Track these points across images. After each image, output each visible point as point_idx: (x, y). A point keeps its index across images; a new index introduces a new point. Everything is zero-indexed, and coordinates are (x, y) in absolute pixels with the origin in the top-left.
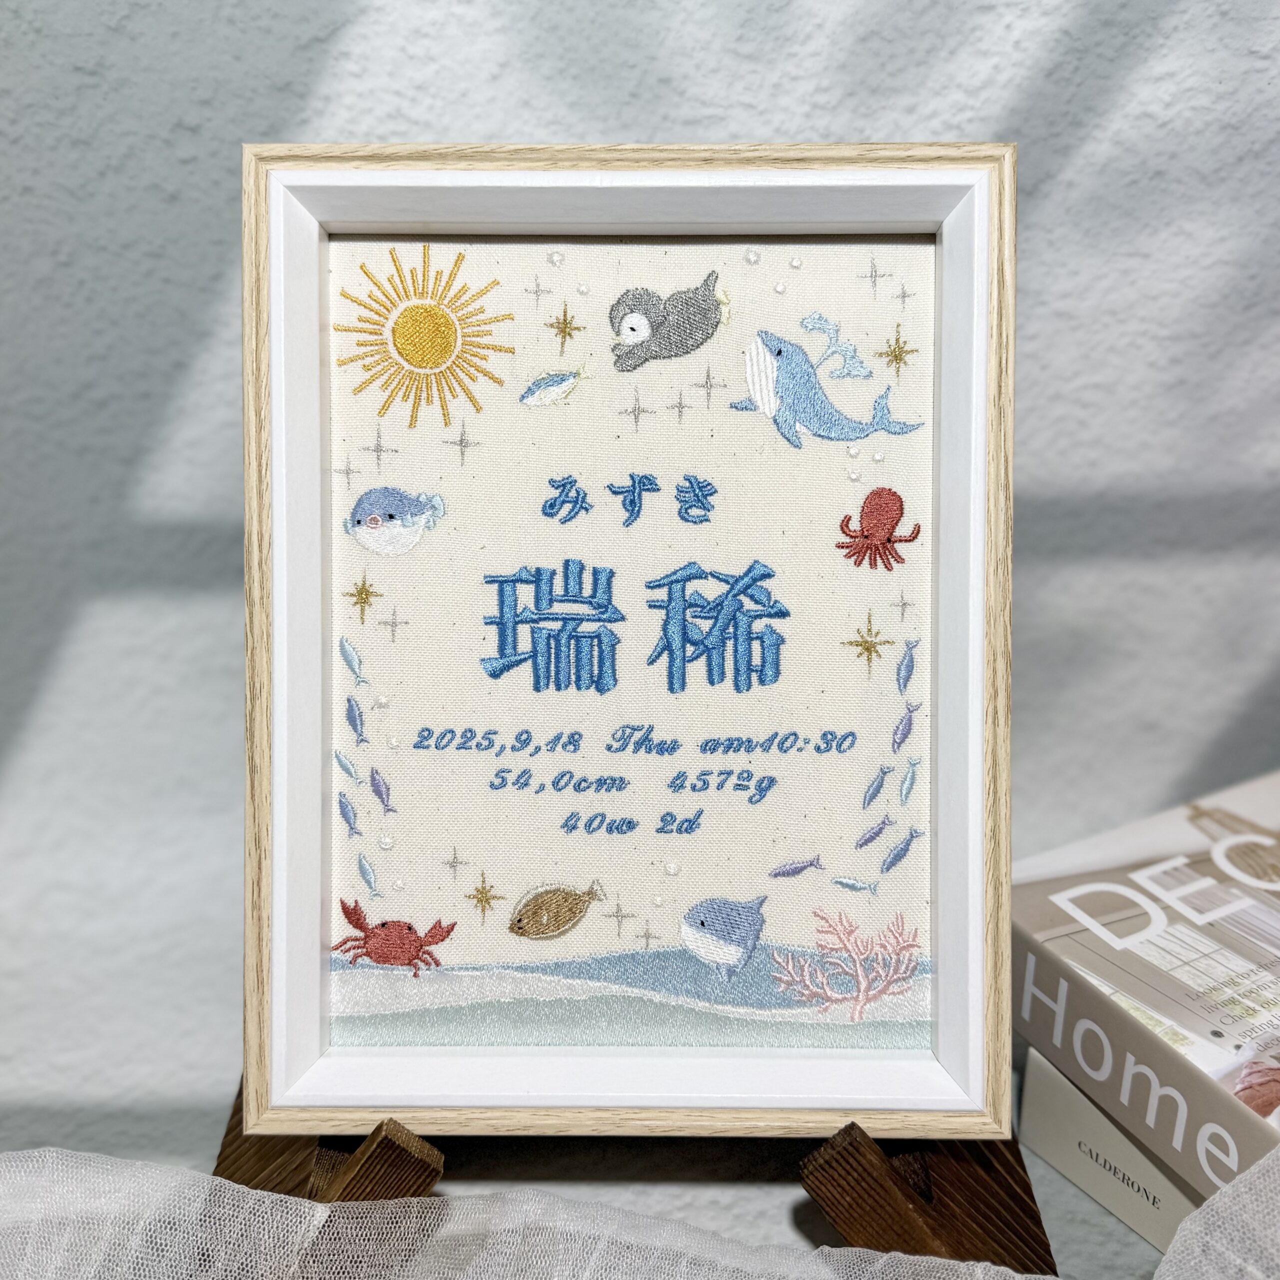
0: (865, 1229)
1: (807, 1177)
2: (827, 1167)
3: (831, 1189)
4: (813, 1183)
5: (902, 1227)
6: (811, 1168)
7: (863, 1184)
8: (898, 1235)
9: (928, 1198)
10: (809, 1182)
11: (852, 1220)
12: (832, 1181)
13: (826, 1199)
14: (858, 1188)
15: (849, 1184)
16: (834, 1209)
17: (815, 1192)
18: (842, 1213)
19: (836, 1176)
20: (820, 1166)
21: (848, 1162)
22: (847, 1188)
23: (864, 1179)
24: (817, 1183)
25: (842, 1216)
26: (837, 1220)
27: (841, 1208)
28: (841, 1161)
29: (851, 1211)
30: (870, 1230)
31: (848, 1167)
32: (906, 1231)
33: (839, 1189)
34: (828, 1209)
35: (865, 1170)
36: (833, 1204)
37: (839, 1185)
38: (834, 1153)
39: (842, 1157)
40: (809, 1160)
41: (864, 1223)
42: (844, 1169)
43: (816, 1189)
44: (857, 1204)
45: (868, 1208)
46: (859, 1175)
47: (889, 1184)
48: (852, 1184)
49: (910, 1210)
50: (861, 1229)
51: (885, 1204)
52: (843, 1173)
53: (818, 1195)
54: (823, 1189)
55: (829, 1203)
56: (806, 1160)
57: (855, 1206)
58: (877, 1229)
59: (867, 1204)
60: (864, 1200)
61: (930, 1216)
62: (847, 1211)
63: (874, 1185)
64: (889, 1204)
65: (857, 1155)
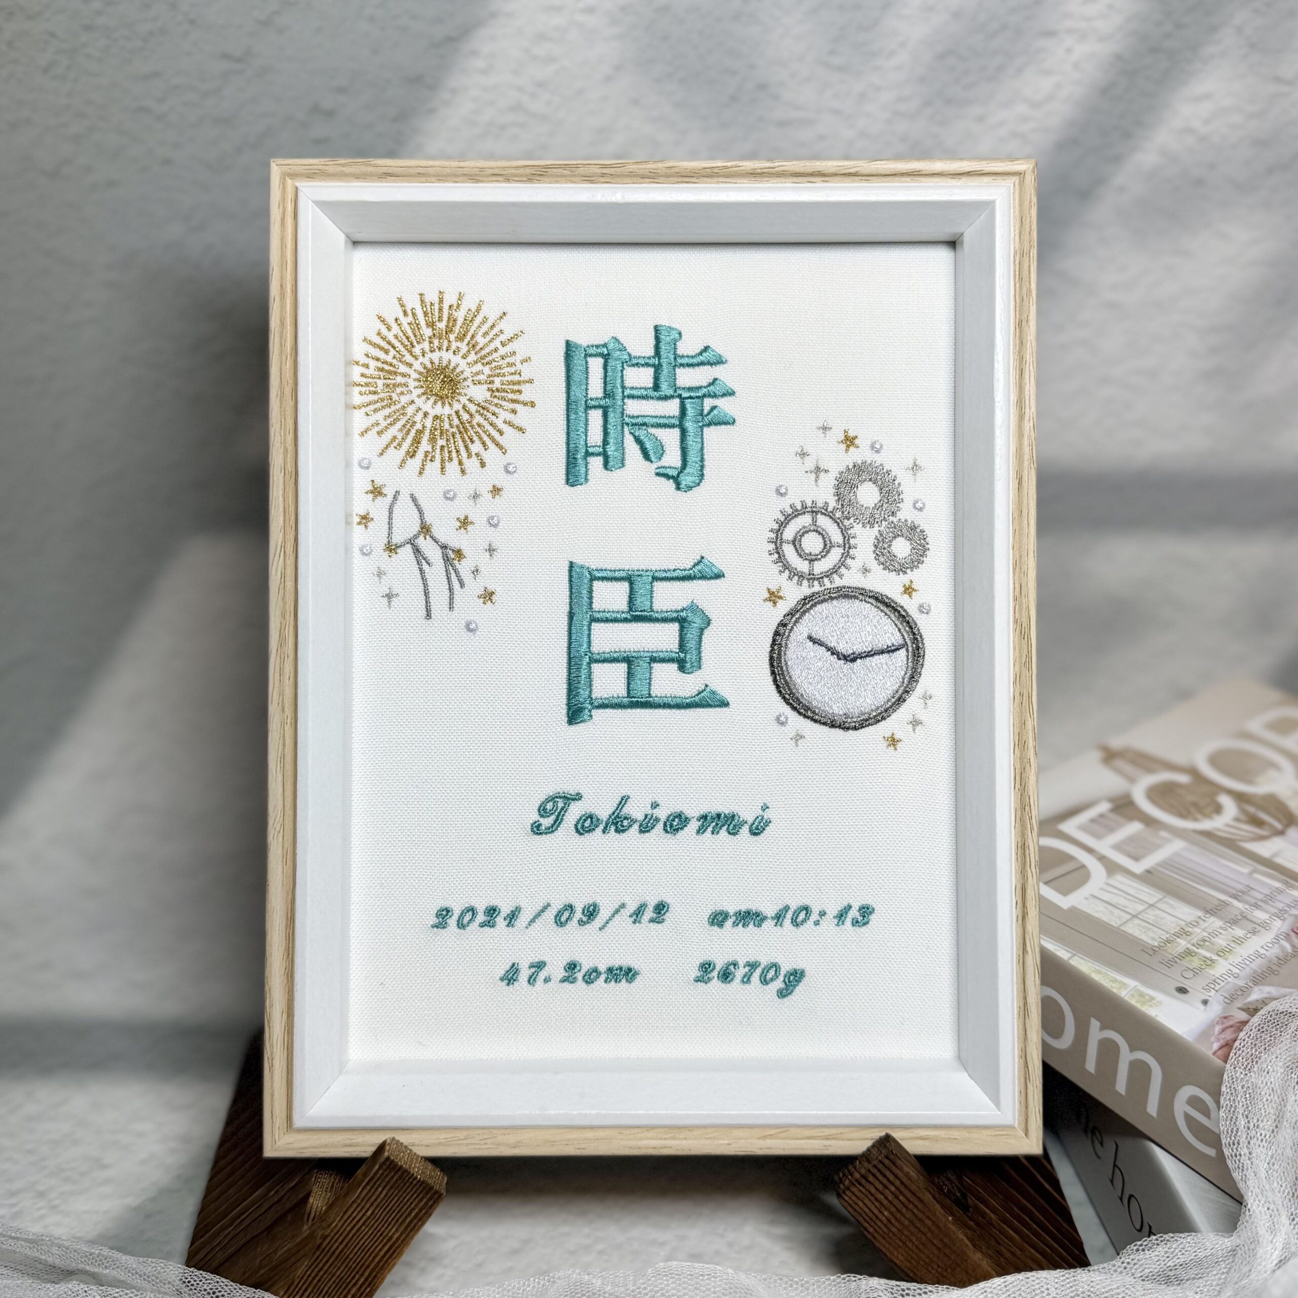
0: (904, 1243)
1: (844, 1192)
2: (863, 1182)
3: (869, 1204)
4: (850, 1198)
5: (942, 1240)
6: (847, 1182)
7: (901, 1197)
8: (939, 1249)
9: (965, 1208)
10: (846, 1198)
11: (891, 1235)
12: (869, 1196)
13: (864, 1215)
14: (896, 1202)
15: (886, 1198)
16: (873, 1224)
17: (853, 1208)
18: (881, 1229)
19: (873, 1190)
20: (857, 1180)
21: (885, 1176)
22: (885, 1202)
23: (901, 1192)
24: (854, 1198)
25: (880, 1232)
26: (876, 1235)
27: (879, 1223)
28: (878, 1174)
29: (889, 1225)
30: (910, 1245)
31: (885, 1181)
32: (946, 1245)
33: (877, 1204)
34: (866, 1225)
35: (902, 1183)
36: (871, 1219)
37: (876, 1199)
38: (870, 1167)
39: (879, 1170)
40: (844, 1175)
41: (903, 1238)
42: (882, 1183)
43: (853, 1205)
44: (896, 1218)
45: (907, 1223)
46: (897, 1188)
47: (928, 1197)
48: (890, 1198)
49: (949, 1222)
50: (901, 1244)
51: (924, 1217)
52: (880, 1187)
53: (855, 1210)
54: (861, 1204)
55: (867, 1218)
56: (841, 1175)
57: (893, 1221)
58: (916, 1243)
59: (905, 1218)
60: (903, 1215)
61: (969, 1228)
62: (885, 1225)
63: (912, 1199)
64: (928, 1218)
65: (893, 1168)
